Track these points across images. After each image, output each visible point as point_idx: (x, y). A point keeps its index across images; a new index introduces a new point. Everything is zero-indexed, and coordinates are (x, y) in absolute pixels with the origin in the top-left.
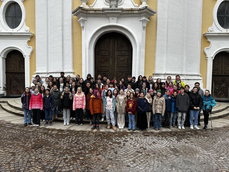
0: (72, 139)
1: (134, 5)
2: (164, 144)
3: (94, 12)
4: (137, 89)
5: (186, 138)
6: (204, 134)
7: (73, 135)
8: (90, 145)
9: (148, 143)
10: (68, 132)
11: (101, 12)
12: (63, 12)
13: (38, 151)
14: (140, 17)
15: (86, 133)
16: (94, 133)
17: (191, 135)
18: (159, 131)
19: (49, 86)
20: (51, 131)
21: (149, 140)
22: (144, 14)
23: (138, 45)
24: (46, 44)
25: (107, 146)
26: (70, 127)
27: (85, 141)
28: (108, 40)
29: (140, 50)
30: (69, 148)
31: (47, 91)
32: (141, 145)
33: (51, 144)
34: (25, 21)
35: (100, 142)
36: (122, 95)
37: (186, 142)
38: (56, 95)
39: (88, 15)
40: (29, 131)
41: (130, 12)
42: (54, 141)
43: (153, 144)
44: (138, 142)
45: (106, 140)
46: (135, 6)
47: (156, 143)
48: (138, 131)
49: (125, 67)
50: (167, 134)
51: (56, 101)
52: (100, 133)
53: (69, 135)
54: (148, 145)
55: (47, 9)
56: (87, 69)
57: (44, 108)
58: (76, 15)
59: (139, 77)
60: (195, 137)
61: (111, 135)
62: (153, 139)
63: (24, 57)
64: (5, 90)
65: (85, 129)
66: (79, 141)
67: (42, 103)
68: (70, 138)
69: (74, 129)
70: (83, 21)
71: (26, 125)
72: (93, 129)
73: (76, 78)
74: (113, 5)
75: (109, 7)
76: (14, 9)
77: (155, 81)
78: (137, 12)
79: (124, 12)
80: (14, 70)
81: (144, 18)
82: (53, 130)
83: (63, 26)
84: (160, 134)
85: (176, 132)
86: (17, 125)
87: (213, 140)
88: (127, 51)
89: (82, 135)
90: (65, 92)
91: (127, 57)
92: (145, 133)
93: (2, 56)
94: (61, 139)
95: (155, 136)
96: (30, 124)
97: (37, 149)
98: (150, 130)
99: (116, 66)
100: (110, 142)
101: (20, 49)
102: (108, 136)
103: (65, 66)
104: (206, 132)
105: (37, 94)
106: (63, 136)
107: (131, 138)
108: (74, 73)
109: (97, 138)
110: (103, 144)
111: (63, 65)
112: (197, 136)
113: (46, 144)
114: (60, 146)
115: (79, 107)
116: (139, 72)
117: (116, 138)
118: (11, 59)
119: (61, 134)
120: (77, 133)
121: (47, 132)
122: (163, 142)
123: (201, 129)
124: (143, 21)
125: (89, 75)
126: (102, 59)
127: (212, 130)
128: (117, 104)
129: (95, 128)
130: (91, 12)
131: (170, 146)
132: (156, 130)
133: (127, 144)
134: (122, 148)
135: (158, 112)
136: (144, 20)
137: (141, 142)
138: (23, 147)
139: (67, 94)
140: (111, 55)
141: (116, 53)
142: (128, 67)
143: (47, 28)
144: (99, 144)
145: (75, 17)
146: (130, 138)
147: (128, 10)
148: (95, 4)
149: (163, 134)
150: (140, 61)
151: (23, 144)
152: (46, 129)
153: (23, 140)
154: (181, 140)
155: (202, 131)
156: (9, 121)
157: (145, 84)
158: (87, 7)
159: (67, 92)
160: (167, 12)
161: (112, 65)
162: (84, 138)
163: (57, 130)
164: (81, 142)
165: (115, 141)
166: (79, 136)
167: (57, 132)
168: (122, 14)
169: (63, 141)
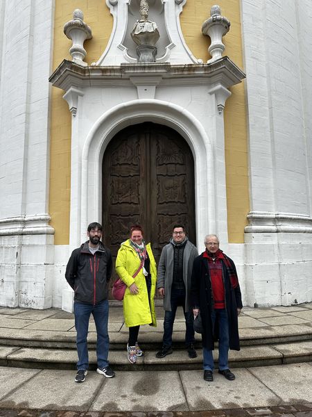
1: (194, 61)
3: (101, 74)
11: (118, 74)
14: (210, 84)
22: (220, 77)
23: (208, 146)
28: (135, 140)
29: (215, 158)
39: (87, 83)
41: (186, 73)
49: (176, 203)
56: (83, 208)
58: (59, 85)
70: (76, 96)
75: (135, 62)
78: (202, 72)
79: (173, 74)
81: (218, 87)
83: (28, 114)
88: (182, 164)
91: (181, 178)
99: (154, 202)
103: (30, 205)
108: (49, 221)
111: (24, 205)
124: (216, 93)
126: (121, 184)
130: (93, 74)
136: (220, 91)
140: (142, 175)
141: (156, 171)
142: (185, 202)
145: (58, 90)
147: (181, 68)
148: (103, 60)
150: (216, 184)
158: (85, 64)
160: (266, 79)
161: (145, 199)
168: (167, 78)
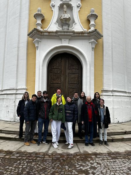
0: (23, 166)
3: (48, 34)
7: (23, 159)
10: (18, 155)
11: (55, 34)
12: (19, 35)
14: (89, 39)
15: (40, 156)
16: (49, 156)
21: (121, 164)
22: (93, 37)
23: (88, 63)
24: (2, 65)
26: (20, 148)
27: (41, 170)
28: (60, 60)
39: (43, 37)
44: (109, 169)
45: (68, 167)
49: (75, 84)
52: (57, 155)
53: (19, 160)
58: (31, 37)
61: (71, 159)
62: (125, 163)
65: (38, 151)
66: (32, 171)
68: (20, 163)
69: (25, 150)
70: (38, 42)
74: (65, 29)
75: (61, 30)
78: (87, 35)
79: (76, 35)
81: (93, 40)
83: (18, 47)
88: (78, 69)
89: (36, 159)
91: (77, 75)
94: (7, 167)
95: (124, 158)
99: (67, 83)
100: (74, 171)
103: (19, 83)
107: (98, 163)
109: (56, 164)
110: (65, 174)
111: (17, 83)
117: (79, 163)
119: (8, 159)
120: (29, 157)
124: (92, 43)
126: (54, 76)
130: (45, 34)
137: (113, 169)
140: (62, 73)
141: (68, 71)
142: (79, 84)
145: (31, 39)
146: (96, 162)
147: (79, 33)
148: (48, 28)
150: (90, 77)
158: (42, 30)
161: (63, 82)
162: (38, 164)
163: (5, 151)
164: (35, 171)
165: (79, 168)
166: (31, 160)
167: (5, 154)
168: (73, 36)
169: (10, 170)
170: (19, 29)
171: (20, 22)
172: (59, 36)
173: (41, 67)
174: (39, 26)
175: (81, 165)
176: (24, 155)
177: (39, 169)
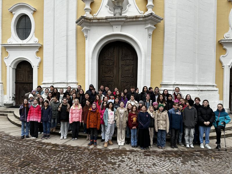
0: (64, 156)
1: (139, 12)
2: (165, 166)
3: (97, 21)
4: (141, 101)
5: (194, 160)
6: (217, 155)
7: (66, 151)
8: (81, 165)
9: (147, 165)
10: (63, 148)
11: (104, 21)
12: (67, 22)
13: (24, 169)
14: (145, 24)
15: (81, 150)
16: (89, 150)
17: (200, 156)
18: (162, 150)
19: (48, 98)
20: (45, 146)
21: (149, 160)
22: (150, 21)
23: (143, 53)
24: (52, 55)
25: (100, 166)
26: (66, 142)
27: (77, 160)
28: (112, 49)
29: (146, 58)
30: (57, 167)
31: (46, 103)
32: (139, 167)
33: (40, 161)
34: (35, 32)
35: (93, 162)
36: (122, 108)
37: (193, 166)
38: (55, 106)
39: (92, 24)
40: (24, 145)
41: (134, 20)
42: (44, 158)
43: (152, 167)
44: (135, 163)
45: (100, 159)
46: (140, 14)
47: (156, 165)
48: (139, 150)
49: (129, 77)
50: (172, 154)
51: (54, 113)
52: (96, 150)
53: (63, 151)
54: (147, 167)
55: (54, 20)
56: (90, 79)
57: (42, 120)
58: (80, 25)
59: (144, 88)
60: (205, 159)
61: (107, 153)
62: (154, 160)
63: (32, 67)
64: (14, 100)
65: (81, 145)
66: (70, 159)
67: (40, 115)
68: (62, 154)
69: (69, 144)
70: (87, 31)
71: (23, 137)
72: (90, 145)
73: (77, 89)
74: (117, 13)
75: (113, 15)
76: (24, 21)
77: (161, 92)
78: (142, 19)
79: (128, 20)
80: (23, 80)
81: (149, 25)
82: (48, 144)
83: (67, 36)
84: (163, 153)
85: (183, 152)
86: (15, 137)
87: (227, 163)
88: (132, 60)
89: (76, 152)
90: (64, 104)
92: (146, 152)
93: (12, 66)
94: (52, 156)
95: (157, 156)
96: (28, 137)
97: (23, 167)
98: (152, 148)
99: (120, 76)
100: (104, 162)
101: (29, 60)
102: (103, 154)
103: (69, 76)
104: (218, 153)
105: (36, 106)
106: (55, 152)
107: (129, 158)
108: (77, 83)
109: (91, 157)
110: (95, 163)
111: (67, 76)
112: (207, 158)
113: (35, 161)
114: (48, 165)
115: (76, 120)
116: (144, 82)
117: (112, 157)
118: (20, 70)
119: (54, 150)
120: (71, 149)
121: (41, 146)
122: (165, 165)
123: (213, 148)
124: (148, 29)
125: (91, 86)
126: (106, 69)
127: (226, 150)
128: (116, 117)
129: (92, 143)
130: (94, 21)
131: (172, 169)
132: (159, 148)
133: (123, 165)
134: (115, 170)
135: (162, 129)
136: (150, 27)
137: (139, 163)
138: (10, 163)
139: (64, 106)
140: (115, 65)
142: (133, 77)
143: (54, 39)
144: (91, 164)
145: (79, 27)
146: (127, 157)
147: (132, 17)
148: (98, 13)
149: (167, 154)
150: (145, 70)
151: (12, 161)
152: (42, 143)
153: (14, 155)
154: (187, 163)
155: (214, 151)
156: (8, 132)
157: (149, 96)
158: (90, 16)
159: (65, 104)
160: (175, 18)
161: (116, 75)
162: (77, 155)
163: (52, 144)
164: (72, 160)
165: (110, 160)
166: (73, 152)
167: (52, 147)
168: (127, 22)
169: (53, 158)
170: (67, 14)
171: (68, 5)
172: (109, 23)
173: (90, 60)
174: (87, 11)
175: (112, 159)
176: (67, 148)
177: (76, 159)
